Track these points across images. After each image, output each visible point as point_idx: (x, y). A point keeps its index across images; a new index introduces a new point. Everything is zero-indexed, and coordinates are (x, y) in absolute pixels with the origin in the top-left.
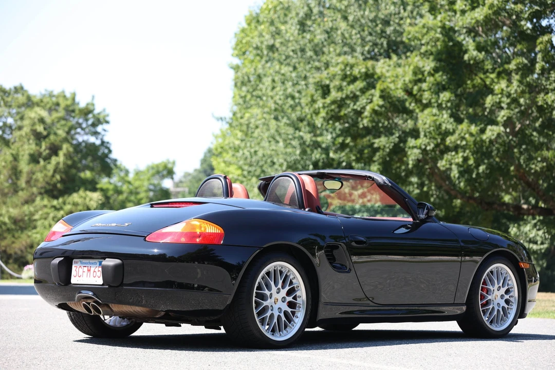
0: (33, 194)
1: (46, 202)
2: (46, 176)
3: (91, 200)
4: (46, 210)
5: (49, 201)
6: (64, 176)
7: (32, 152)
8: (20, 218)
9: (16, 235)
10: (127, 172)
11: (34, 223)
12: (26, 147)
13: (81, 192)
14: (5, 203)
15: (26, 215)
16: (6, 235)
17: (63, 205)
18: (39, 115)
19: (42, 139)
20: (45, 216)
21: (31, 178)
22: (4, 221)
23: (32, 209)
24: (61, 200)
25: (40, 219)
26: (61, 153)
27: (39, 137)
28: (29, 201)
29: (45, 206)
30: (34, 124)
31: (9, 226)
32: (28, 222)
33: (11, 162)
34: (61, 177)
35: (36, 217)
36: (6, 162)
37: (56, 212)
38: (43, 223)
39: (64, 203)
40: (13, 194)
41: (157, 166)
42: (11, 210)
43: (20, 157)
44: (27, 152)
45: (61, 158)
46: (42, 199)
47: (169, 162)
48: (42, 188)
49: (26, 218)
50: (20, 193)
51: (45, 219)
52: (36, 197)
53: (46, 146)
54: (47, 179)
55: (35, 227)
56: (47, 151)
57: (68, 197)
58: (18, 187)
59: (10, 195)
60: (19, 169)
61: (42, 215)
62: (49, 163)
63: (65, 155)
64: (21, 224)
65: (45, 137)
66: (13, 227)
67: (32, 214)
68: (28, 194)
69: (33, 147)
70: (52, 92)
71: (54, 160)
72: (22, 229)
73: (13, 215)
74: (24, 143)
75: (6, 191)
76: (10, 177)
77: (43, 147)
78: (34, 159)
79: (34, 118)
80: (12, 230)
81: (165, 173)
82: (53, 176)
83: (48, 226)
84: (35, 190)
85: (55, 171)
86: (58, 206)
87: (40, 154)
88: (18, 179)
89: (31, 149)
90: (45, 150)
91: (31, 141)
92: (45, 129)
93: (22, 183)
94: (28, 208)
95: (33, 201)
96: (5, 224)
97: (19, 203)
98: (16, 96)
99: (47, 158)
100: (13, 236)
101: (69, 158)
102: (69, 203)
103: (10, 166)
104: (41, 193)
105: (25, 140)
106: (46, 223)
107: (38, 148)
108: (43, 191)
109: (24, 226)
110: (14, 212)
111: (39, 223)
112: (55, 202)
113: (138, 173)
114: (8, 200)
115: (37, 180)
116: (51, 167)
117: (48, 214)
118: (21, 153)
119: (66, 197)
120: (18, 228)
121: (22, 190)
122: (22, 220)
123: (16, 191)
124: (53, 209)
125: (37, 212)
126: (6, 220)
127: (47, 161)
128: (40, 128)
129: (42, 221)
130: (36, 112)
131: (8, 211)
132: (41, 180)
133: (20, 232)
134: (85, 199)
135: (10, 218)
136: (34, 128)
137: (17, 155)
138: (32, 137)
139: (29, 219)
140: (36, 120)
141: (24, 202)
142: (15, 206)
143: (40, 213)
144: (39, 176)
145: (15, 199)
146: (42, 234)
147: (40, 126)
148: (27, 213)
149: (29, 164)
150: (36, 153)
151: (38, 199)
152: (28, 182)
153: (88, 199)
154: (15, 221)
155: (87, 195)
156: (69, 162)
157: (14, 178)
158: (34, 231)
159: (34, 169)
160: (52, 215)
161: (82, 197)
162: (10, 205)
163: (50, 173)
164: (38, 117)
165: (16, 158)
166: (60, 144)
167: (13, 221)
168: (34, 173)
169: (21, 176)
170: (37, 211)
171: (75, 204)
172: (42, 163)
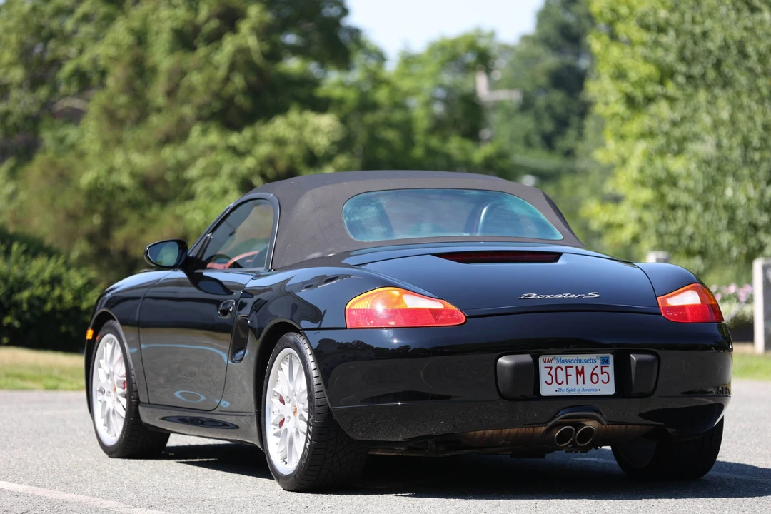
0: (181, 120)
1: (214, 137)
2: (210, 80)
3: (315, 131)
4: (214, 157)
5: (222, 136)
6: (253, 78)
7: (177, 24)
8: (154, 176)
9: (149, 214)
10: (380, 57)
11: (189, 186)
12: (164, 12)
13: (293, 115)
14: (119, 142)
15: (169, 169)
16: (126, 214)
17: (251, 145)
20: (212, 169)
21: (179, 83)
22: (119, 183)
23: (182, 155)
24: (247, 133)
25: (202, 177)
26: (244, 27)
28: (177, 135)
29: (213, 148)
31: (132, 194)
32: (173, 184)
33: (130, 47)
34: (246, 81)
35: (193, 173)
36: (118, 48)
37: (236, 161)
38: (209, 186)
39: (255, 140)
40: (136, 121)
41: (455, 43)
42: (135, 157)
43: (152, 37)
44: (167, 26)
45: (245, 37)
46: (204, 132)
47: (480, 36)
48: (203, 106)
49: (170, 176)
50: (155, 119)
51: (214, 176)
52: (191, 126)
53: (210, 11)
54: (214, 87)
55: (191, 197)
56: (213, 23)
57: (265, 125)
58: (147, 104)
59: (131, 123)
60: (150, 62)
61: (205, 167)
62: (218, 49)
63: (254, 30)
64: (158, 189)
66: (141, 196)
67: (182, 167)
68: (172, 120)
69: (182, 13)
71: (229, 45)
72: (164, 201)
73: (139, 168)
75: (121, 113)
76: (130, 82)
77: (204, 13)
78: (185, 39)
80: (139, 202)
81: (470, 58)
82: (227, 79)
83: (219, 193)
84: (188, 111)
85: (233, 67)
86: (242, 147)
87: (197, 29)
88: (146, 84)
89: (178, 18)
90: (208, 20)
93: (157, 93)
94: (174, 152)
95: (184, 136)
96: (123, 189)
97: (153, 142)
99: (215, 38)
100: (142, 217)
102: (265, 140)
103: (127, 58)
104: (200, 119)
106: (215, 185)
107: (191, 14)
108: (205, 112)
109: (165, 193)
110: (143, 161)
111: (199, 187)
112: (235, 139)
113: (409, 61)
114: (127, 135)
115: (192, 90)
116: (222, 59)
117: (220, 165)
118: (154, 27)
119: (258, 125)
120: (152, 197)
121: (159, 110)
122: (161, 180)
123: (143, 115)
124: (230, 154)
125: (195, 161)
126: (125, 179)
127: (214, 46)
129: (207, 181)
131: (128, 161)
132: (200, 88)
133: (156, 207)
134: (302, 129)
135: (133, 175)
137: (145, 30)
139: (177, 178)
141: (162, 140)
142: (144, 149)
143: (201, 162)
144: (196, 78)
145: (142, 134)
148: (171, 163)
149: (172, 51)
150: (188, 28)
151: (196, 131)
152: (171, 93)
153: (308, 131)
154: (146, 183)
155: (306, 122)
157: (138, 83)
158: (189, 205)
159: (185, 63)
160: (227, 169)
161: (294, 125)
163: (221, 73)
165: (141, 38)
166: (241, 5)
167: (140, 183)
168: (183, 73)
169: (153, 79)
170: (193, 160)
171: (280, 142)
172: (202, 51)
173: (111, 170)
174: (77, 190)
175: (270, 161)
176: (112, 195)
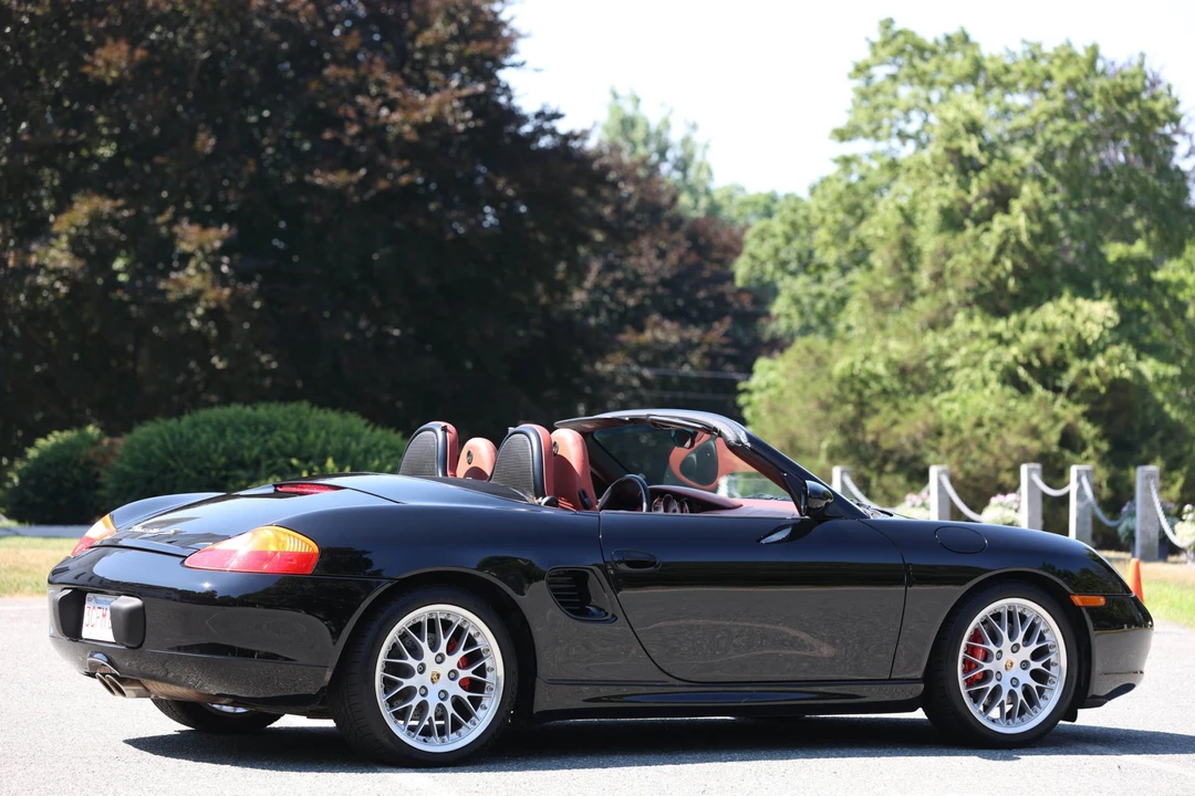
0: (949, 305)
1: (977, 324)
2: (978, 261)
3: (1088, 319)
4: (976, 344)
5: (987, 323)
6: (1021, 261)
7: (946, 204)
8: (913, 363)
9: (903, 404)
11: (949, 375)
12: (933, 191)
13: (1064, 302)
14: (882, 327)
15: (929, 357)
16: (877, 404)
17: (1019, 333)
18: (966, 113)
19: (972, 173)
20: (975, 358)
21: (943, 265)
22: (874, 371)
23: (944, 342)
24: (1014, 319)
25: (964, 366)
26: (1017, 206)
27: (966, 167)
28: (939, 323)
29: (975, 335)
30: (955, 135)
31: (886, 382)
32: (933, 371)
33: (899, 227)
34: (1015, 265)
35: (949, 363)
36: (885, 229)
37: (1000, 349)
38: (968, 376)
39: (1022, 327)
40: (902, 305)
42: (893, 344)
43: (919, 216)
44: (935, 204)
45: (1017, 219)
46: (970, 318)
48: (968, 290)
49: (930, 364)
50: (919, 303)
51: (975, 365)
52: (955, 313)
53: (981, 189)
54: (981, 269)
55: (950, 386)
56: (984, 202)
57: (1033, 312)
58: (913, 288)
59: (896, 307)
60: (918, 243)
61: (967, 355)
62: (987, 230)
63: (1026, 210)
64: (916, 377)
65: (979, 168)
66: (897, 385)
67: (942, 355)
68: (937, 305)
69: (952, 190)
70: (1039, 46)
71: (999, 223)
72: (920, 391)
73: (895, 356)
74: (930, 180)
75: (886, 297)
76: (896, 264)
77: (975, 191)
78: (952, 220)
79: (955, 120)
80: (895, 392)
82: (995, 262)
83: (979, 383)
84: (951, 295)
85: (1001, 250)
86: (1007, 335)
87: (966, 210)
88: (913, 269)
89: (945, 196)
90: (978, 199)
91: (947, 178)
92: (981, 148)
93: (923, 279)
94: (935, 340)
95: (948, 323)
96: (877, 378)
97: (917, 327)
98: (949, 57)
99: (984, 219)
100: (896, 407)
101: (1035, 218)
102: (1033, 328)
103: (894, 238)
104: (966, 304)
105: (932, 174)
106: (976, 375)
107: (962, 193)
108: (970, 297)
109: (922, 383)
110: (900, 349)
111: (959, 377)
112: (1000, 326)
114: (891, 320)
115: (956, 272)
116: (991, 240)
117: (981, 353)
118: (923, 206)
119: (1027, 311)
120: (909, 387)
121: (923, 294)
122: (920, 369)
123: (910, 299)
124: (993, 342)
125: (957, 349)
126: (880, 369)
127: (981, 227)
128: (970, 146)
129: (967, 371)
130: (959, 107)
131: (884, 348)
132: (966, 271)
133: (912, 397)
134: (1072, 316)
135: (890, 363)
136: (954, 145)
137: (914, 208)
138: (951, 167)
139: (937, 366)
140: (959, 126)
141: (926, 325)
142: (905, 335)
143: (963, 350)
145: (905, 317)
146: (964, 402)
147: (969, 140)
148: (931, 351)
149: (941, 230)
150: (958, 207)
151: (960, 317)
152: (937, 277)
153: (1079, 319)
154: (903, 372)
155: (1077, 308)
156: (1037, 228)
157: (905, 266)
158: (946, 395)
159: (952, 245)
160: (988, 358)
161: (1064, 312)
162: (891, 330)
163: (989, 256)
164: (962, 118)
165: (909, 219)
166: (1015, 182)
167: (896, 371)
168: (949, 256)
169: (920, 261)
170: (955, 347)
171: (1048, 330)
172: (971, 230)
173: (867, 358)
174: (830, 377)
175: (1038, 350)
176: (865, 383)
